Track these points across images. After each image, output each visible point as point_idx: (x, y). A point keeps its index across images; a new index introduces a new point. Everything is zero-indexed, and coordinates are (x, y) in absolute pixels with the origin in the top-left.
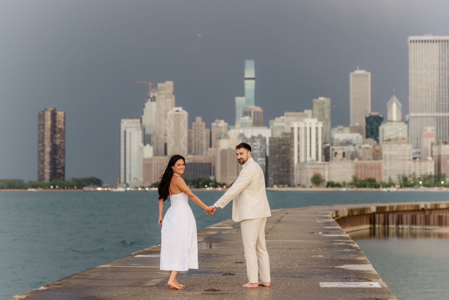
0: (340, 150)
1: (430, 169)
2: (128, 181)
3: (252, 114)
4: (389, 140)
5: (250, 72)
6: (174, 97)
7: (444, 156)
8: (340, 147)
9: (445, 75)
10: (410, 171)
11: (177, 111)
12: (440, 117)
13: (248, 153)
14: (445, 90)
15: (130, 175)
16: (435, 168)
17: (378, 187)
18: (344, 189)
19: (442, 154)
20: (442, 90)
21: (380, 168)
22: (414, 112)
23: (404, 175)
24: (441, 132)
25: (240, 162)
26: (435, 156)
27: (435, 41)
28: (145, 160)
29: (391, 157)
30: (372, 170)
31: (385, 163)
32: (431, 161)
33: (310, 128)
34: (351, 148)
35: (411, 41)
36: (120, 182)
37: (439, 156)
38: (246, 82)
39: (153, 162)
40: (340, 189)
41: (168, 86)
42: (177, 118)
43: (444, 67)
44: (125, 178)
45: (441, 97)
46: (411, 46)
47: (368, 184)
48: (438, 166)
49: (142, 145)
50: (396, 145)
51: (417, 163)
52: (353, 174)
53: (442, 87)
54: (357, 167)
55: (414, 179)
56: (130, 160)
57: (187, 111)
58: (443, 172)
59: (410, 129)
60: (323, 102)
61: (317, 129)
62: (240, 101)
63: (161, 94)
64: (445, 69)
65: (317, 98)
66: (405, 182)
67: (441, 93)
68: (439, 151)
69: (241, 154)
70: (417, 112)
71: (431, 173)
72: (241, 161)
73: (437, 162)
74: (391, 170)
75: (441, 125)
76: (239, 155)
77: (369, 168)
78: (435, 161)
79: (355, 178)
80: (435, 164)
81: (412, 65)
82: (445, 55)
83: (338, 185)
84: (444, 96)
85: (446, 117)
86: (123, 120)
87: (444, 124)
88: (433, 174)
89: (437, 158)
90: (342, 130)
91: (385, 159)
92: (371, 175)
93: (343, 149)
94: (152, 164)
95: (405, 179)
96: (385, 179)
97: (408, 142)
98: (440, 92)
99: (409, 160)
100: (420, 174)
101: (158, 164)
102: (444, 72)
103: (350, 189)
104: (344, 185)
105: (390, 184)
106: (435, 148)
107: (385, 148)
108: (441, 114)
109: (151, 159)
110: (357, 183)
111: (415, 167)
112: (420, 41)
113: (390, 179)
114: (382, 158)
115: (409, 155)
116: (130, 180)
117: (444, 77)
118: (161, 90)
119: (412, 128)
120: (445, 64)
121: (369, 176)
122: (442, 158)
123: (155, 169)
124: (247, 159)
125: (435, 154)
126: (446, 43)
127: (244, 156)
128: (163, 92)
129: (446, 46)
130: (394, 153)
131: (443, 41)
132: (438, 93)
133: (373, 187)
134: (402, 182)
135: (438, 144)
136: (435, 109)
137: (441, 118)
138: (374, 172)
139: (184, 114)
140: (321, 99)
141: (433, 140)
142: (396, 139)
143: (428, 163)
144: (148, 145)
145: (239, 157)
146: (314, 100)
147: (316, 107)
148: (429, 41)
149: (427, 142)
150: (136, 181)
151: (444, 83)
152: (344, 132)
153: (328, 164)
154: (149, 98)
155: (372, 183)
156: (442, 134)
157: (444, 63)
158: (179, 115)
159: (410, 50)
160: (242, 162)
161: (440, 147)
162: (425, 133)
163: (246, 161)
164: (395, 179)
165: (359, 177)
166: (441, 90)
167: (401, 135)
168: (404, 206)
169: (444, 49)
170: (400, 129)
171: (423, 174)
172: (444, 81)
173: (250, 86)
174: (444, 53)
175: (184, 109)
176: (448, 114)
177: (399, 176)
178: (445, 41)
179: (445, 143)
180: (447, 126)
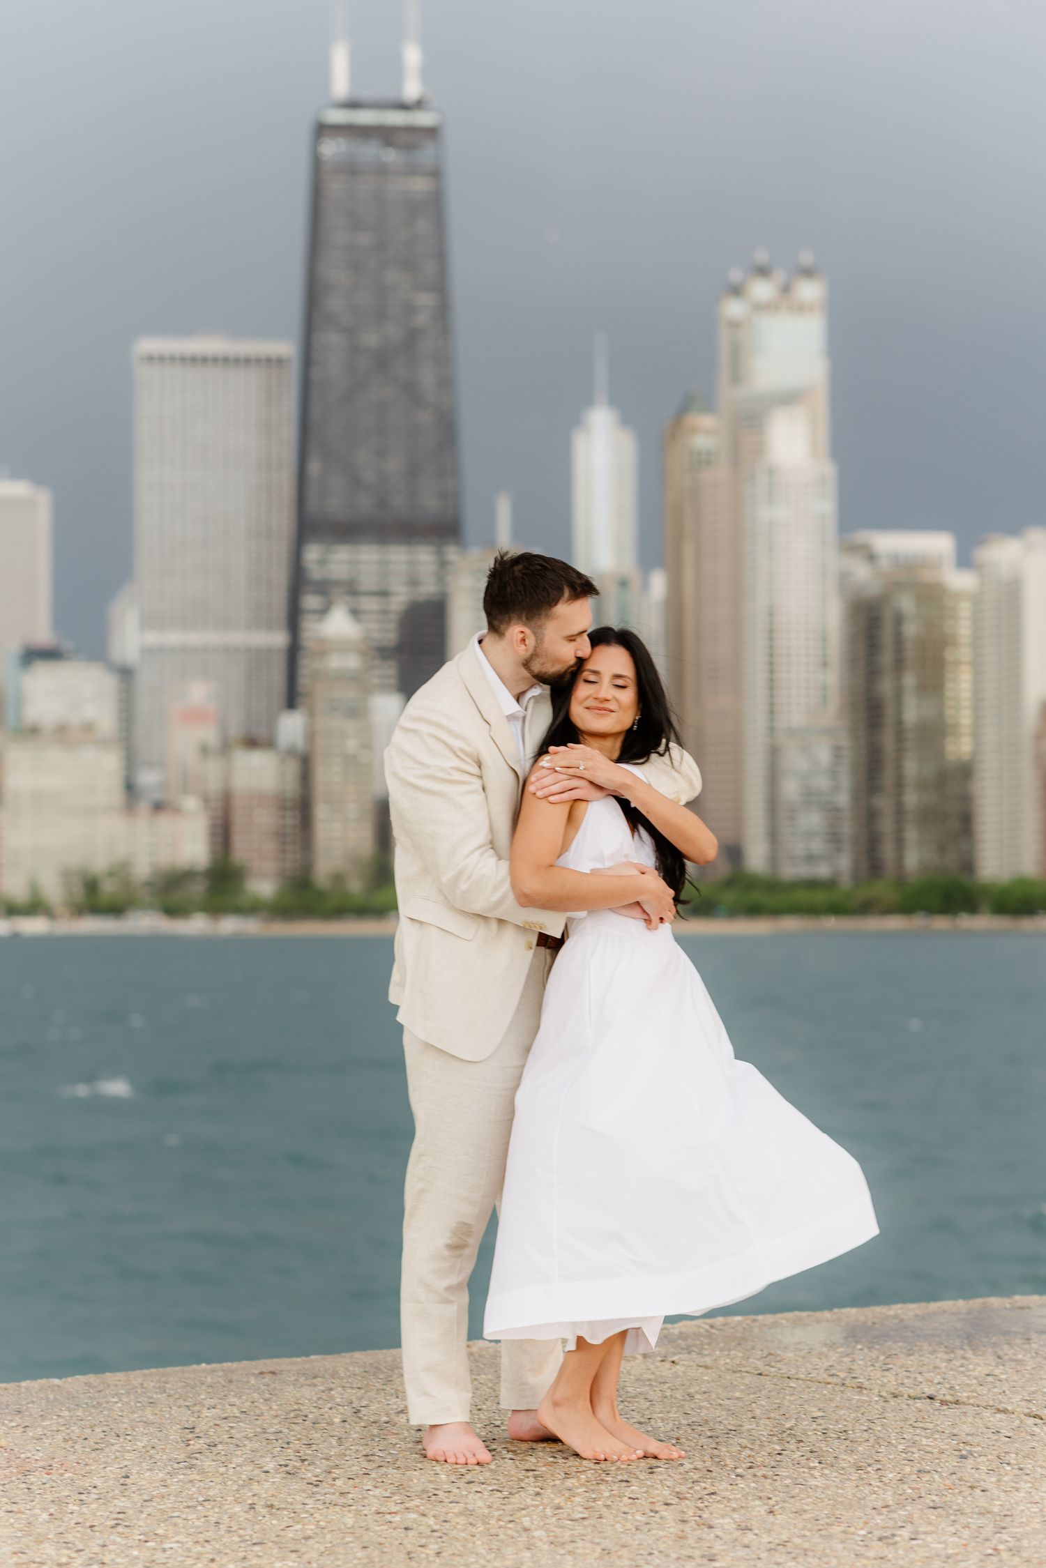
1: (188, 842)
4: (33, 732)
7: (244, 794)
9: (277, 487)
10: (110, 851)
14: (277, 547)
16: (211, 840)
19: (238, 786)
20: (267, 548)
23: (85, 867)
26: (212, 795)
29: (38, 799)
31: (16, 822)
32: (194, 815)
35: (142, 358)
37: (227, 798)
43: (272, 458)
46: (144, 375)
48: (223, 833)
50: (57, 753)
51: (141, 824)
55: (126, 886)
58: (237, 856)
64: (277, 467)
66: (92, 897)
68: (227, 776)
71: (193, 860)
73: (217, 817)
74: (36, 852)
78: (210, 815)
80: (211, 825)
85: (271, 648)
88: (203, 864)
89: (217, 801)
91: (15, 808)
95: (91, 886)
96: (13, 885)
99: (111, 811)
100: (150, 867)
102: (272, 478)
105: (35, 907)
106: (213, 768)
107: (16, 764)
108: (258, 639)
113: (34, 888)
115: (111, 793)
117: (273, 497)
120: (278, 448)
122: (238, 804)
125: (214, 785)
129: (284, 379)
131: (274, 361)
134: (80, 896)
135: (225, 748)
141: (209, 734)
142: (61, 731)
143: (185, 822)
149: (186, 742)
151: (272, 517)
157: (273, 444)
161: (231, 762)
162: (177, 706)
164: (53, 890)
170: (88, 693)
171: (163, 865)
172: (272, 510)
176: (279, 639)
177: (67, 875)
178: (280, 362)
179: (252, 743)
180: (276, 678)
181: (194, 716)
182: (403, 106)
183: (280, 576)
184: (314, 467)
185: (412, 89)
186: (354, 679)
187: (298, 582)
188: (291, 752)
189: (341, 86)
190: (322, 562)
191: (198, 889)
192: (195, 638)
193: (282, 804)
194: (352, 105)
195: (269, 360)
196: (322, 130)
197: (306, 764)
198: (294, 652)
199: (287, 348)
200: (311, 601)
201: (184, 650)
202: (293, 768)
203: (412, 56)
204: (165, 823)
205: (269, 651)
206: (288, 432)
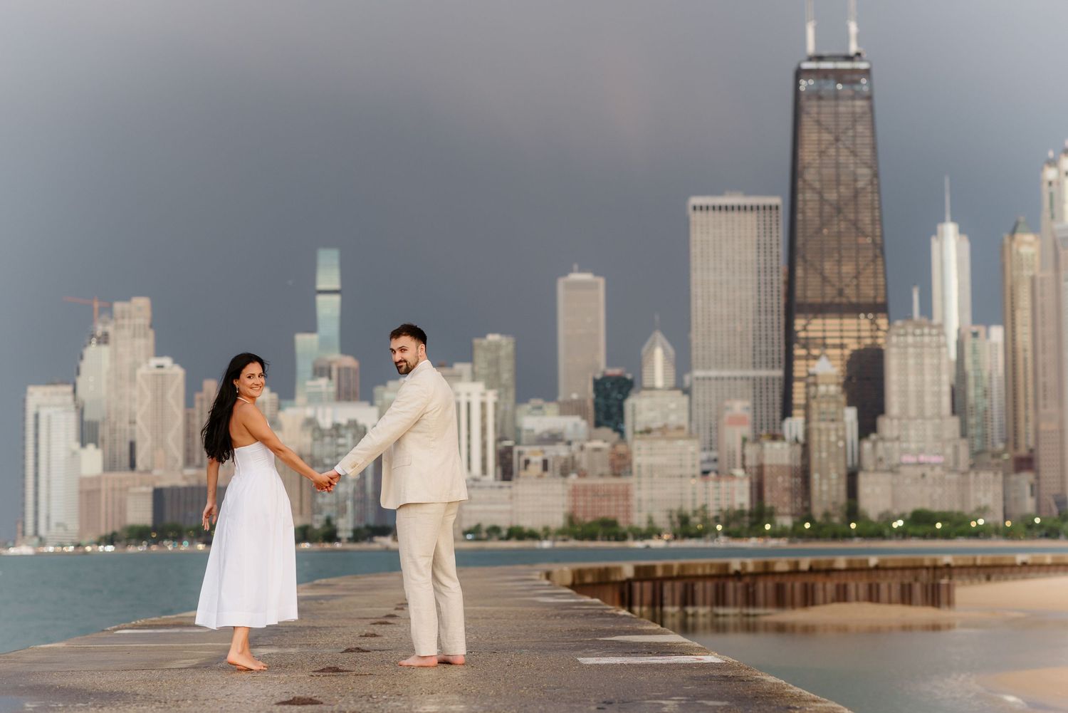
0: (535, 454)
1: (738, 495)
2: (42, 532)
3: (334, 374)
4: (648, 431)
5: (328, 276)
6: (151, 333)
7: (771, 466)
8: (537, 448)
9: (772, 283)
10: (694, 500)
11: (160, 367)
12: (761, 379)
13: (420, 347)
14: (772, 319)
15: (48, 518)
16: (751, 493)
17: (623, 537)
18: (546, 544)
19: (767, 461)
20: (766, 319)
21: (626, 495)
22: (704, 368)
23: (680, 510)
24: (764, 413)
25: (399, 368)
26: (751, 467)
27: (749, 208)
28: (82, 480)
29: (652, 470)
30: (609, 500)
31: (639, 483)
32: (741, 479)
33: (469, 405)
34: (562, 451)
35: (695, 208)
36: (24, 533)
37: (761, 468)
38: (321, 299)
39: (103, 486)
40: (537, 544)
41: (140, 308)
42: (159, 382)
43: (768, 266)
44: (36, 524)
45: (763, 333)
46: (696, 218)
47: (600, 531)
48: (758, 489)
49: (76, 446)
50: (662, 443)
51: (711, 484)
52: (566, 510)
53: (766, 311)
54: (575, 492)
55: (705, 520)
56: (48, 482)
57: (182, 366)
58: (768, 504)
59: (694, 407)
60: (498, 346)
61: (483, 405)
62: (305, 343)
63: (122, 326)
64: (772, 272)
65: (484, 336)
66: (684, 527)
67: (763, 325)
68: (760, 455)
69: (402, 350)
70: (710, 368)
71: (742, 505)
72: (401, 367)
73: (755, 480)
74: (652, 500)
75: (764, 398)
76: (398, 352)
77: (604, 496)
78: (751, 479)
79: (571, 519)
80: (752, 483)
81: (696, 261)
82: (771, 240)
83: (533, 535)
84: (769, 333)
85: (773, 379)
86: (31, 389)
87: (770, 394)
88: (747, 507)
89: (754, 471)
90: (540, 408)
91: (640, 476)
92: (608, 509)
93: (543, 452)
94: (99, 491)
95: (684, 520)
96: (639, 520)
97: (690, 436)
98: (760, 323)
99: (694, 476)
100: (717, 508)
101: (113, 489)
102: (769, 278)
103: (559, 544)
104: (546, 533)
105: (651, 532)
106: (751, 450)
107: (639, 449)
108: (764, 373)
109: (98, 479)
110: (576, 529)
111: (706, 493)
112: (716, 208)
113: (650, 521)
114: (631, 473)
115: (693, 466)
116: (48, 528)
117: (769, 289)
118: (123, 318)
119: (698, 405)
120: (771, 260)
121: (602, 514)
122: (767, 470)
123: (106, 502)
124: (417, 363)
125: (751, 462)
126: (774, 212)
127: (408, 356)
128: (126, 322)
129: (774, 218)
130: (657, 460)
131: (767, 208)
132: (757, 325)
133: (613, 538)
134: (677, 526)
135: (757, 439)
136: (751, 360)
137: (764, 382)
138: (613, 503)
139: (178, 372)
140: (493, 338)
141: (746, 430)
142: (664, 429)
143: (736, 483)
144: (91, 447)
145: (398, 357)
146: (476, 341)
147: (480, 357)
148: (736, 208)
149: (733, 436)
150: (61, 530)
151: (769, 301)
152: (544, 414)
153: (510, 487)
154: (92, 336)
155: (609, 529)
156: (764, 418)
157: (768, 258)
158: (163, 376)
159: (692, 228)
160: (404, 368)
161: (762, 447)
162: (728, 414)
163: (414, 367)
164: (661, 520)
165: (580, 515)
166: (763, 317)
167: (673, 419)
168: (696, 566)
169: (768, 227)
170: (673, 406)
171: (725, 508)
172: (769, 297)
173: (328, 308)
174: (768, 234)
175: (176, 361)
176: (779, 373)
177: (670, 514)
178: (771, 208)
179: (774, 438)
180: (778, 399)
181: (737, 421)
182: (849, 58)
183: (778, 335)
184: (799, 272)
185: (853, 48)
186: (832, 398)
187: (790, 337)
188: (795, 442)
189: (811, 48)
190: (805, 329)
191: (746, 522)
192: (726, 373)
193: (793, 472)
194: (819, 58)
195: (765, 207)
196: (799, 74)
197: (806, 448)
198: (788, 380)
199: (781, 200)
200: (799, 352)
202: (798, 449)
203: (853, 28)
204: (724, 483)
205: (773, 381)
206: (782, 250)
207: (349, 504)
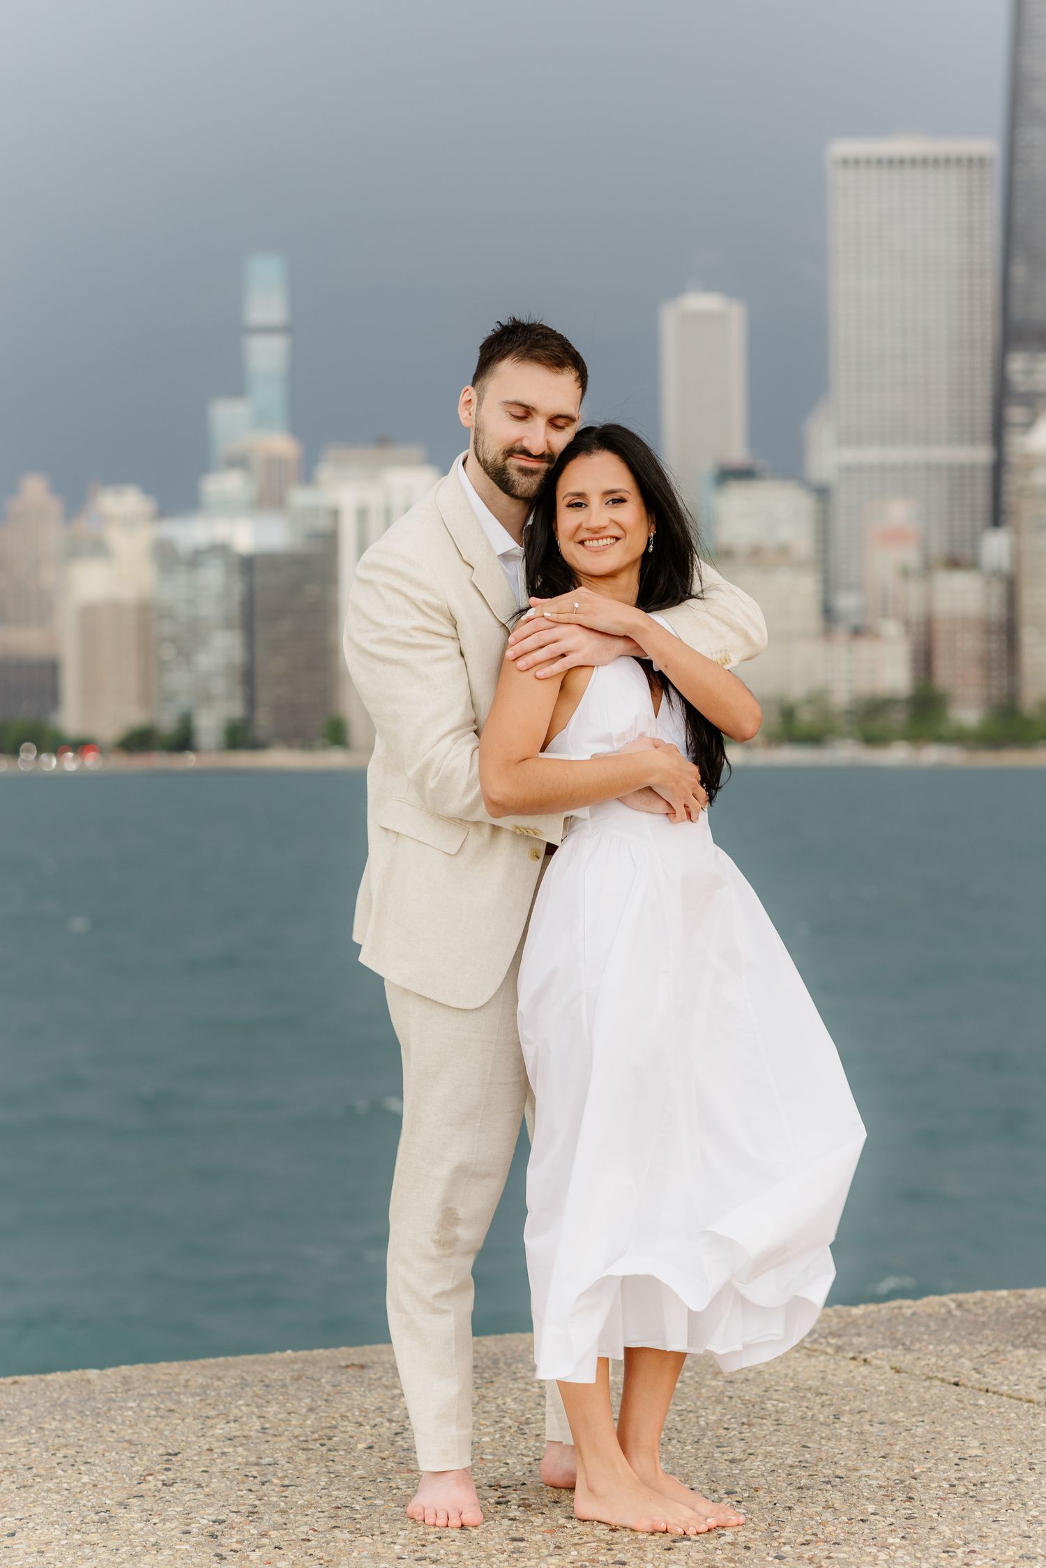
1: (889, 670)
3: (257, 467)
5: (266, 302)
7: (947, 618)
9: (981, 294)
10: (807, 677)
16: (912, 666)
19: (940, 610)
23: (782, 696)
26: (912, 618)
32: (895, 641)
35: (843, 163)
37: (929, 622)
38: (255, 343)
43: (975, 263)
45: (963, 382)
46: (845, 180)
48: (925, 661)
50: (751, 577)
58: (941, 682)
62: (229, 418)
66: (788, 726)
67: (964, 370)
68: (929, 599)
71: (894, 687)
73: (918, 642)
75: (959, 499)
78: (911, 640)
80: (912, 650)
81: (840, 259)
84: (975, 382)
85: (975, 465)
88: (904, 691)
89: (919, 626)
95: (788, 714)
99: (808, 637)
100: (849, 695)
102: (974, 284)
106: (918, 590)
111: (829, 666)
112: (882, 163)
115: (806, 617)
117: (975, 305)
122: (940, 628)
125: (915, 608)
131: (976, 162)
134: (775, 725)
135: (927, 568)
141: (910, 555)
142: (756, 553)
143: (884, 648)
159: (830, 196)
161: (933, 584)
162: (876, 526)
166: (963, 354)
170: (784, 512)
171: (864, 693)
172: (975, 319)
173: (266, 357)
176: (982, 454)
177: (763, 702)
178: (982, 161)
179: (954, 563)
180: (981, 496)
181: (894, 536)
183: (983, 388)
184: (1019, 272)
187: (1003, 393)
188: (996, 574)
190: (1029, 372)
191: (899, 717)
192: (895, 454)
193: (987, 628)
195: (970, 161)
197: (1011, 587)
198: (998, 469)
199: (989, 146)
200: (1016, 414)
201: (883, 468)
202: (998, 591)
204: (865, 649)
205: (973, 467)
206: (991, 235)
207: (219, 686)
